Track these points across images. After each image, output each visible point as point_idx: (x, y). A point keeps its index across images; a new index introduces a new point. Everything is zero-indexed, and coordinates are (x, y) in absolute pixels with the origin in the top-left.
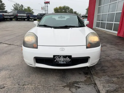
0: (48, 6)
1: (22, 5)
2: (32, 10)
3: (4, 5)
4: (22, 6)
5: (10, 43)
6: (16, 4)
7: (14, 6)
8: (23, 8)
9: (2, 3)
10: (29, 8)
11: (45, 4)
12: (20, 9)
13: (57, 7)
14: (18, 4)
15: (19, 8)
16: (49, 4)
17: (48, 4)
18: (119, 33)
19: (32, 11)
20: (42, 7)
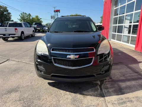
0: (58, 15)
1: (29, 14)
3: (10, 15)
4: (30, 15)
5: (18, 60)
6: (23, 13)
7: (21, 15)
8: (31, 18)
9: (8, 12)
10: (37, 17)
11: (55, 12)
12: (27, 18)
14: (25, 13)
16: (59, 12)
17: (58, 12)
19: (41, 20)
20: (51, 16)
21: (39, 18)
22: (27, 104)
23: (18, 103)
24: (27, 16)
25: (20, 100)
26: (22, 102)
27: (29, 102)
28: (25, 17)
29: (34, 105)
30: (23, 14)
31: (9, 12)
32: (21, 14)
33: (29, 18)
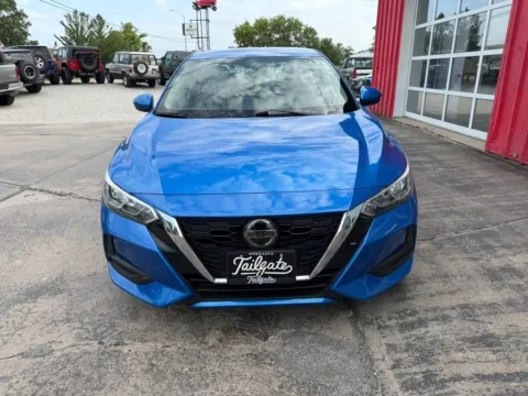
0: (208, 20)
1: (99, 17)
2: (142, 36)
3: (26, 21)
4: (100, 21)
6: (76, 12)
7: (66, 23)
8: (106, 32)
9: (14, 9)
10: (128, 27)
11: (197, 9)
12: (92, 33)
13: (247, 23)
14: (83, 14)
15: (86, 29)
16: (214, 9)
17: (210, 9)
18: (491, 139)
19: (143, 40)
20: (184, 25)
21: (138, 34)
22: (95, 330)
23: (64, 328)
24: (91, 26)
25: (68, 321)
26: (77, 325)
27: (99, 326)
28: (82, 28)
29: (116, 333)
30: (73, 19)
31: (19, 8)
32: (68, 17)
33: (99, 32)
